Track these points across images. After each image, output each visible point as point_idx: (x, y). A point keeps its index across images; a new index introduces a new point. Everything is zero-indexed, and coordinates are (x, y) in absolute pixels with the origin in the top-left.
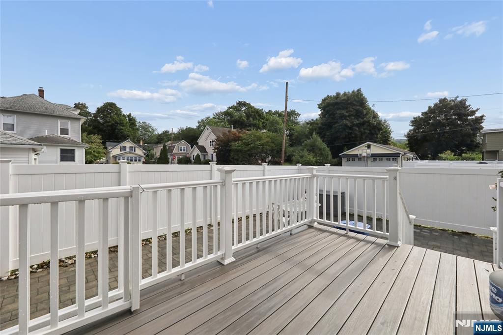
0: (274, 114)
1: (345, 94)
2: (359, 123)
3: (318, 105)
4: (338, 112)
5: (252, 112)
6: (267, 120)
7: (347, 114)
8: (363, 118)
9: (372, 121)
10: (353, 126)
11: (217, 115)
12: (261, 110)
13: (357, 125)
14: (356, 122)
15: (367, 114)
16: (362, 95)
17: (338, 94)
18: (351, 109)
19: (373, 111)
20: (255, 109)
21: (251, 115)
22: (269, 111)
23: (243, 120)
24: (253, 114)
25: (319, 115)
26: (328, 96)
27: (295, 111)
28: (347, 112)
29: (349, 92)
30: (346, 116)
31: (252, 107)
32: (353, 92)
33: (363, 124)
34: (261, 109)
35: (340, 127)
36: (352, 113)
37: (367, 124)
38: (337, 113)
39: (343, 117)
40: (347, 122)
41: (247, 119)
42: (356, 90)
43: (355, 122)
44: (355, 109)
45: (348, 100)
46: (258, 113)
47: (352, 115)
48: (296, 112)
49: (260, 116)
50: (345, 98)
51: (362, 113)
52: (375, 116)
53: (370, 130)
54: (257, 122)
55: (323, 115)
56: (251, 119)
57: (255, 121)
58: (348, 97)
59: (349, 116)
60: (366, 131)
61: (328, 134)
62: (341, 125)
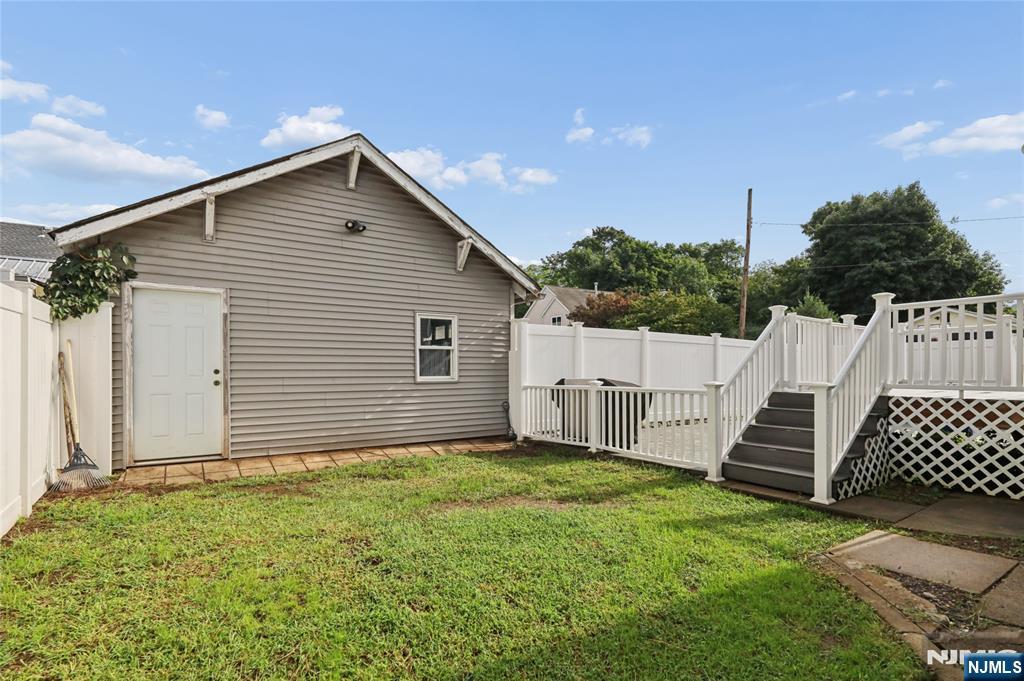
0: (678, 252)
1: (876, 198)
2: (915, 266)
3: (803, 226)
4: (860, 241)
5: (633, 251)
6: (667, 268)
7: (883, 246)
8: (924, 255)
9: (952, 259)
10: (900, 273)
11: (551, 262)
12: (651, 245)
13: (909, 270)
14: (906, 262)
15: (936, 242)
16: (921, 197)
17: (857, 200)
18: (893, 233)
19: (952, 235)
20: (638, 244)
21: (631, 257)
22: (668, 245)
23: (614, 269)
24: (636, 255)
25: (808, 251)
26: (829, 204)
27: (733, 243)
28: (882, 241)
29: (886, 193)
30: (881, 250)
31: (628, 240)
32: (898, 192)
33: (925, 267)
34: (652, 242)
35: (867, 276)
36: (896, 242)
37: (936, 266)
38: (855, 245)
39: (870, 253)
40: (884, 264)
41: (623, 268)
42: (905, 186)
43: (904, 264)
44: (902, 233)
45: (885, 211)
46: (647, 254)
47: (897, 247)
48: (737, 246)
49: (650, 257)
50: (878, 207)
51: (921, 239)
52: (959, 247)
53: (945, 281)
54: (647, 274)
55: (817, 251)
56: (632, 267)
57: (641, 272)
58: (885, 206)
59: (887, 250)
60: (935, 283)
61: (831, 293)
62: (869, 272)
